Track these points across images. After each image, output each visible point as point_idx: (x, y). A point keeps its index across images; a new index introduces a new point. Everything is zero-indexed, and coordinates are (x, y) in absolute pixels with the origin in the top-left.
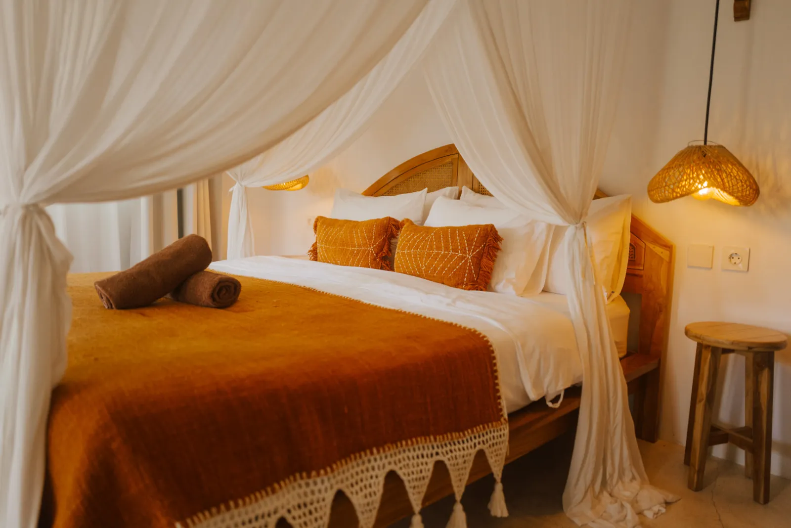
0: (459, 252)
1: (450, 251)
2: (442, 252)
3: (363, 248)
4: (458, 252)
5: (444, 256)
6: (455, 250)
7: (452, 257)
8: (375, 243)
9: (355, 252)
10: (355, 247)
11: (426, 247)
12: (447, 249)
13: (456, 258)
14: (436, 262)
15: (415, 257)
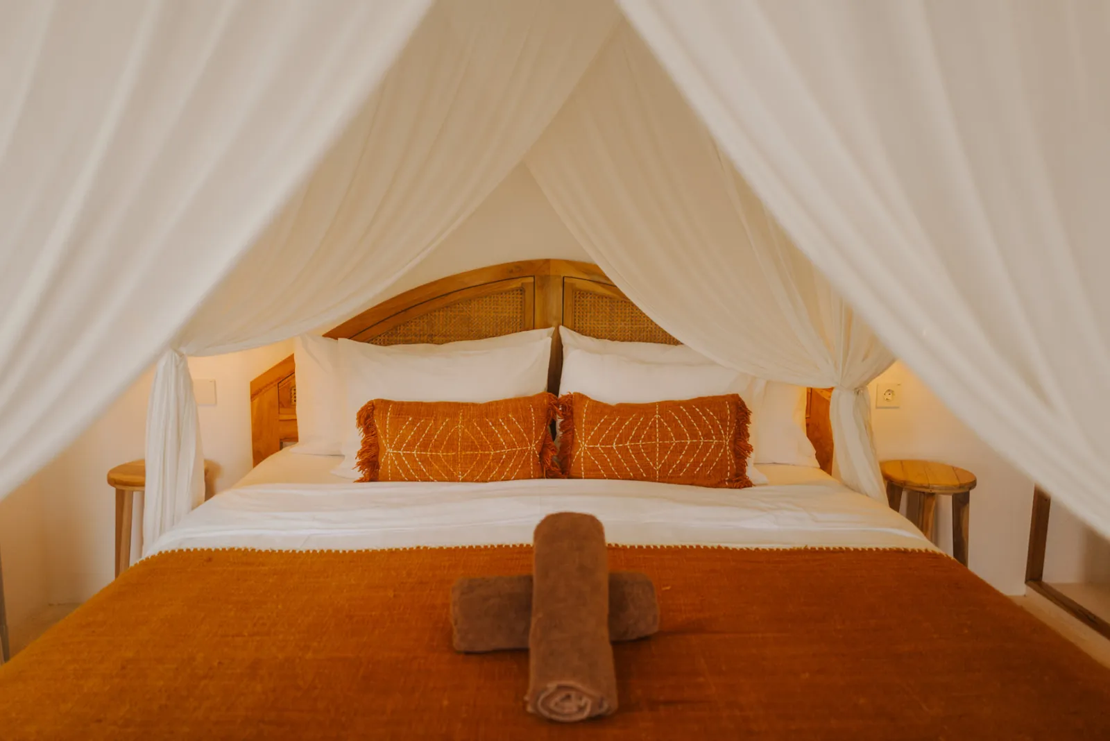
0: (714, 437)
1: (700, 439)
2: (689, 442)
3: (519, 449)
4: (712, 439)
5: (693, 447)
6: (707, 436)
7: (707, 446)
8: (536, 438)
9: (504, 457)
10: (503, 448)
11: (655, 436)
12: (694, 435)
13: (713, 447)
14: (681, 457)
15: (638, 454)
